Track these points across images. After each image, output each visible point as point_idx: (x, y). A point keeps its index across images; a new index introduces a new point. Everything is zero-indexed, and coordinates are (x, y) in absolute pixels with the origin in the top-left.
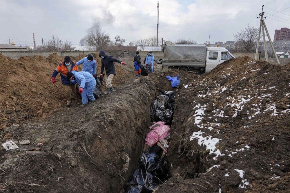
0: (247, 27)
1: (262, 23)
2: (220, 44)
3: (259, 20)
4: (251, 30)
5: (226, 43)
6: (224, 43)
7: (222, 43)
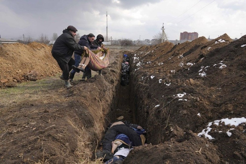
0: (159, 33)
1: (163, 31)
2: (148, 41)
3: (162, 30)
4: (160, 34)
5: (151, 40)
6: (150, 40)
7: (149, 40)
